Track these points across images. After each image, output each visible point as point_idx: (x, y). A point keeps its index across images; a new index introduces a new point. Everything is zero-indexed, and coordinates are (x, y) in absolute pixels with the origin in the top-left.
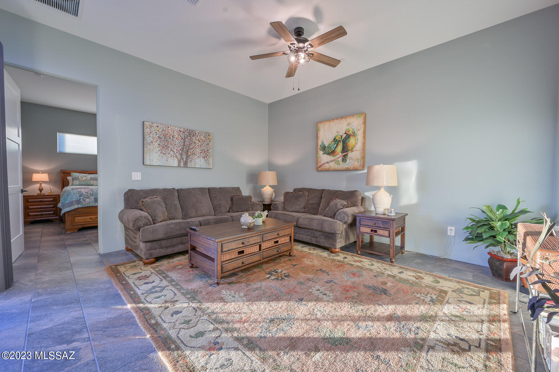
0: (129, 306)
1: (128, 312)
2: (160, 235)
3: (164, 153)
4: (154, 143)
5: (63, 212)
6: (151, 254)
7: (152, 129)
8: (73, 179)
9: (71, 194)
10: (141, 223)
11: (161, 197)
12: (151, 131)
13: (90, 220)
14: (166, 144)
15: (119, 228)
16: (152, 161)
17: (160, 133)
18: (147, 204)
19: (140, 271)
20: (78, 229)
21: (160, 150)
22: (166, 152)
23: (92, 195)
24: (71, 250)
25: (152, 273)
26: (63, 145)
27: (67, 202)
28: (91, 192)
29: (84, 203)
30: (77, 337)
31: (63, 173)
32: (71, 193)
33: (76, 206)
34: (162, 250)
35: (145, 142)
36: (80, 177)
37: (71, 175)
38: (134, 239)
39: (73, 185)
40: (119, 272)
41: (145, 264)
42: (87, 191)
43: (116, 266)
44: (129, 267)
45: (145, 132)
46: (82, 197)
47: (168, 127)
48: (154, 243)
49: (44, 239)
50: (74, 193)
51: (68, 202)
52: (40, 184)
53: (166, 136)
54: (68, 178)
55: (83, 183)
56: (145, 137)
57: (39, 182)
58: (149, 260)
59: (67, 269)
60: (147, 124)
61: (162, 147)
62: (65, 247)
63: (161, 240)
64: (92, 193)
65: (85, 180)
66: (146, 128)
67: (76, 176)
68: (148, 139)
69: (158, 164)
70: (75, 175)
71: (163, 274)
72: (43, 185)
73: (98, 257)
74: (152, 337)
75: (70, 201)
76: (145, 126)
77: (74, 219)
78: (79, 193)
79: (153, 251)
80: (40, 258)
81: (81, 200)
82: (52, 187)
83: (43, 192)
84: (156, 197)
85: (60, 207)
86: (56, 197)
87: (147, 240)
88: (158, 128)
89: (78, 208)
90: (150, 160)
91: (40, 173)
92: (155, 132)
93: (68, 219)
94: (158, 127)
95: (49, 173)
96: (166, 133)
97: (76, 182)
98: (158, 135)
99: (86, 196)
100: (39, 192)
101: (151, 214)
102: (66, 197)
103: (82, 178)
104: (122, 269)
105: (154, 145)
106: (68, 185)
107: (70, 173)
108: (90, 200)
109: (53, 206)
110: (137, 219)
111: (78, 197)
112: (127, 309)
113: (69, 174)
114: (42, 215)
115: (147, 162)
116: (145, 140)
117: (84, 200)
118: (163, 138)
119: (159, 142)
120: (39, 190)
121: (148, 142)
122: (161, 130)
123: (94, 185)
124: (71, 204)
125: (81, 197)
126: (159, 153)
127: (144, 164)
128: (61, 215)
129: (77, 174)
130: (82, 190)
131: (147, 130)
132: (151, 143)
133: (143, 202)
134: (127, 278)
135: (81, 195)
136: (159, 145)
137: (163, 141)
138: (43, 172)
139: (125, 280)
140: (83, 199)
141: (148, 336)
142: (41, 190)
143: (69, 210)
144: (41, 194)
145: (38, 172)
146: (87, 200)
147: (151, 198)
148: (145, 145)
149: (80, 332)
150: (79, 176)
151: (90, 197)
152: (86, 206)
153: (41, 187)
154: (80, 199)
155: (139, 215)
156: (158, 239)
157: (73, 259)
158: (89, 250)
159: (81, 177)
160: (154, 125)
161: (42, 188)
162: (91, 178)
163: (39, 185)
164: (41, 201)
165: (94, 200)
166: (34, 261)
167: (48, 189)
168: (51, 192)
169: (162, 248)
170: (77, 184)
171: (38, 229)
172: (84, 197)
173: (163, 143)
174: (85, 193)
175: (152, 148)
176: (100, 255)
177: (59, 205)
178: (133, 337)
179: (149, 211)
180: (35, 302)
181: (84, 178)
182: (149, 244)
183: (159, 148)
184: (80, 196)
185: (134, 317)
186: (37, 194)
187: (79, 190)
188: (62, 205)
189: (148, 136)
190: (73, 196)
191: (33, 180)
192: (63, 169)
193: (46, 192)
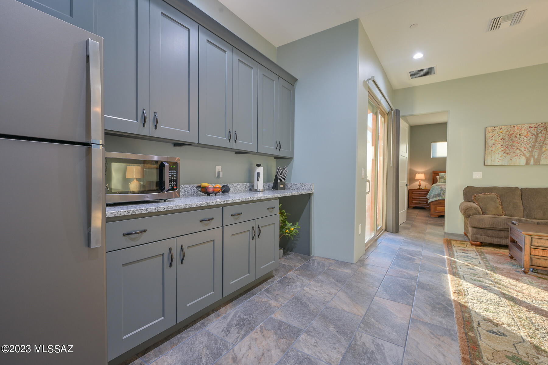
0: (446, 257)
1: (444, 259)
2: (487, 225)
3: (507, 153)
4: (496, 145)
5: (429, 201)
6: (477, 238)
7: (495, 132)
8: (440, 178)
10: (471, 213)
11: (497, 194)
12: (493, 135)
14: (511, 144)
15: (460, 218)
16: (493, 161)
17: (503, 135)
18: (479, 199)
19: (466, 247)
20: (438, 216)
21: (503, 151)
22: (510, 152)
24: (429, 226)
25: (473, 250)
26: (435, 151)
27: (432, 195)
29: (443, 196)
30: (417, 256)
31: (434, 173)
32: (436, 188)
33: (438, 198)
34: (487, 238)
35: (487, 145)
37: (439, 174)
38: (467, 224)
39: (439, 182)
40: (451, 243)
41: (472, 245)
43: (452, 240)
44: (459, 243)
45: (487, 137)
46: (442, 192)
47: (514, 127)
48: (480, 230)
49: (418, 217)
53: (511, 136)
54: (438, 177)
56: (486, 141)
57: (419, 180)
58: (475, 242)
59: (423, 233)
60: (489, 129)
61: (505, 148)
62: (427, 224)
63: (487, 229)
66: (488, 133)
68: (490, 142)
69: (500, 163)
70: (441, 174)
71: (481, 254)
72: (422, 183)
73: (443, 233)
74: (449, 270)
75: (434, 194)
76: (487, 131)
77: (436, 207)
78: (440, 189)
79: (479, 236)
80: (413, 226)
81: (442, 194)
82: (426, 183)
84: (491, 194)
86: (427, 191)
87: (474, 226)
88: (501, 131)
89: (439, 200)
90: (491, 160)
92: (498, 134)
93: (432, 207)
94: (501, 129)
95: (425, 173)
96: (511, 132)
97: (442, 180)
98: (501, 137)
100: (419, 187)
101: (482, 207)
102: (433, 191)
104: (453, 242)
105: (496, 147)
106: (436, 183)
109: (425, 197)
110: (468, 208)
112: (444, 258)
113: (437, 174)
114: (419, 203)
115: (489, 162)
116: (486, 143)
118: (507, 139)
119: (501, 143)
120: (419, 185)
121: (490, 144)
122: (504, 132)
124: (435, 196)
125: (441, 192)
126: (502, 153)
127: (485, 165)
128: (428, 203)
129: (443, 174)
130: (443, 186)
131: (489, 135)
132: (493, 145)
133: (475, 196)
134: (453, 247)
136: (502, 146)
137: (507, 141)
138: (422, 173)
139: (452, 247)
140: (443, 193)
141: (447, 269)
142: (420, 186)
143: (433, 200)
144: (420, 189)
145: (419, 173)
147: (485, 194)
148: (486, 148)
149: (418, 255)
150: (444, 176)
155: (470, 206)
156: (484, 228)
157: (428, 230)
158: (440, 228)
160: (497, 129)
164: (419, 194)
166: (409, 226)
167: (424, 185)
168: (425, 188)
169: (488, 236)
170: (443, 182)
171: (416, 212)
172: (444, 192)
173: (507, 143)
175: (494, 150)
176: (445, 233)
177: (428, 197)
178: (440, 266)
179: (481, 204)
180: (405, 240)
182: (475, 229)
183: (502, 149)
184: (440, 191)
185: (445, 261)
186: (418, 189)
187: (441, 186)
189: (490, 139)
190: (436, 190)
191: (416, 179)
192: (434, 170)
193: (423, 187)
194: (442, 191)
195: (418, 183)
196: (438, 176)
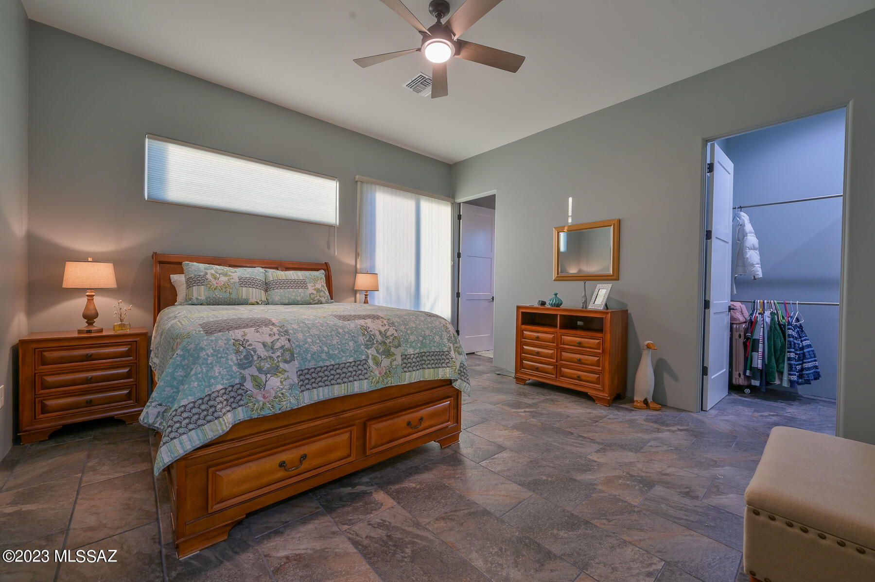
8: (191, 283)
9: (203, 354)
13: (281, 474)
23: (287, 356)
26: (161, 180)
27: (184, 402)
28: (283, 342)
29: (260, 398)
31: (160, 262)
32: (202, 349)
36: (209, 276)
37: (185, 268)
39: (190, 302)
42: (269, 340)
46: (253, 371)
50: (216, 351)
51: (191, 399)
52: (88, 296)
54: (176, 278)
55: (218, 294)
57: (85, 290)
64: (287, 345)
65: (226, 286)
67: (200, 271)
70: (196, 268)
72: (100, 302)
75: (199, 395)
78: (237, 352)
81: (249, 385)
82: (125, 307)
83: (98, 323)
85: (151, 421)
86: (136, 341)
91: (90, 259)
95: (117, 261)
97: (199, 293)
99: (266, 366)
100: (83, 324)
102: (180, 373)
103: (215, 279)
106: (172, 301)
107: (180, 263)
108: (281, 382)
109: (126, 370)
111: (235, 368)
113: (177, 266)
117: (260, 386)
120: (85, 316)
123: (251, 301)
125: (246, 372)
129: (202, 266)
130: (251, 334)
135: (246, 361)
138: (98, 259)
140: (254, 378)
142: (90, 317)
144: (89, 332)
145: (81, 258)
146: (274, 382)
150: (206, 274)
151: (281, 365)
152: (267, 412)
153: (92, 307)
154: (243, 378)
159: (212, 275)
161: (93, 312)
162: (240, 279)
163: (82, 302)
164: (88, 358)
165: (296, 380)
168: (122, 326)
170: (203, 298)
172: (260, 370)
174: (262, 352)
181: (223, 279)
184: (241, 366)
186: (80, 332)
187: (238, 334)
188: (161, 409)
190: (211, 367)
191: (64, 286)
192: (158, 251)
193: (106, 324)
194: (250, 364)
195: (80, 303)
196: (182, 272)
